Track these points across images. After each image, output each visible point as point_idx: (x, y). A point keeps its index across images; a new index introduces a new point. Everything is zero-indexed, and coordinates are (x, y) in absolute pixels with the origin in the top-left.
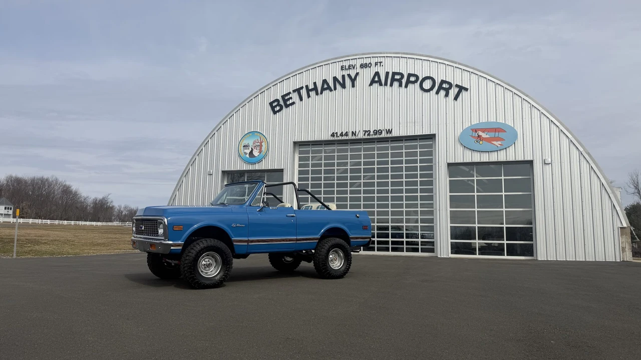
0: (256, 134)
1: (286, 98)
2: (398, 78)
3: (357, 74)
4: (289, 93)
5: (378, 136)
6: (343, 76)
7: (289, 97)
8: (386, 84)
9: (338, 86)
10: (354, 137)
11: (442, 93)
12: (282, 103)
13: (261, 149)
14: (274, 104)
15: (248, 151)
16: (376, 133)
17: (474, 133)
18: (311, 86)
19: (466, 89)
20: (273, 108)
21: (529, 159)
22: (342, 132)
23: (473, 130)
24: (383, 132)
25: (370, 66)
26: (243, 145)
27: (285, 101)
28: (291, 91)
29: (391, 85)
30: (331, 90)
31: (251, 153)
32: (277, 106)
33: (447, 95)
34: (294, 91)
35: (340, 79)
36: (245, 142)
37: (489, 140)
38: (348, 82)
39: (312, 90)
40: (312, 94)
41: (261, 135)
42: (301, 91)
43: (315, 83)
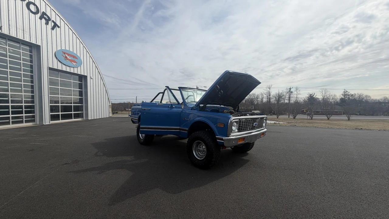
11: (44, 20)
17: (63, 54)
19: (59, 27)
21: (86, 75)
23: (63, 52)
33: (47, 23)
37: (71, 61)
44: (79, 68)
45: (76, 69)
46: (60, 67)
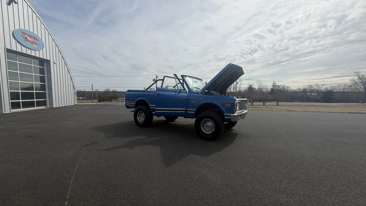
17: (23, 35)
19: (16, 3)
21: (49, 59)
23: (22, 32)
37: (32, 43)
44: (41, 51)
45: (37, 52)
46: (19, 48)
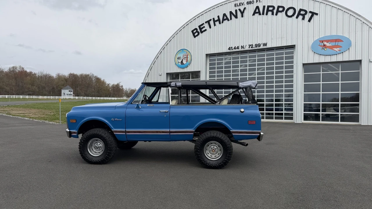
0: (184, 50)
1: (202, 27)
2: (271, 9)
3: (245, 8)
4: (203, 24)
5: (258, 48)
6: (236, 11)
7: (202, 26)
8: (263, 14)
9: (233, 17)
10: (243, 50)
11: (301, 17)
12: (199, 30)
13: (187, 59)
14: (194, 32)
15: (180, 61)
16: (257, 46)
17: (321, 43)
18: (216, 19)
19: (317, 14)
20: (194, 34)
21: (359, 59)
22: (235, 47)
23: (320, 41)
24: (261, 45)
25: (253, 3)
26: (177, 58)
27: (201, 29)
28: (205, 23)
29: (267, 14)
30: (228, 20)
31: (182, 62)
32: (196, 33)
33: (303, 19)
34: (206, 22)
35: (234, 13)
36: (178, 56)
37: (331, 48)
38: (239, 14)
39: (217, 21)
40: (217, 23)
41: (187, 51)
42: (210, 22)
43: (218, 17)
44: (346, 53)
45: (340, 56)
